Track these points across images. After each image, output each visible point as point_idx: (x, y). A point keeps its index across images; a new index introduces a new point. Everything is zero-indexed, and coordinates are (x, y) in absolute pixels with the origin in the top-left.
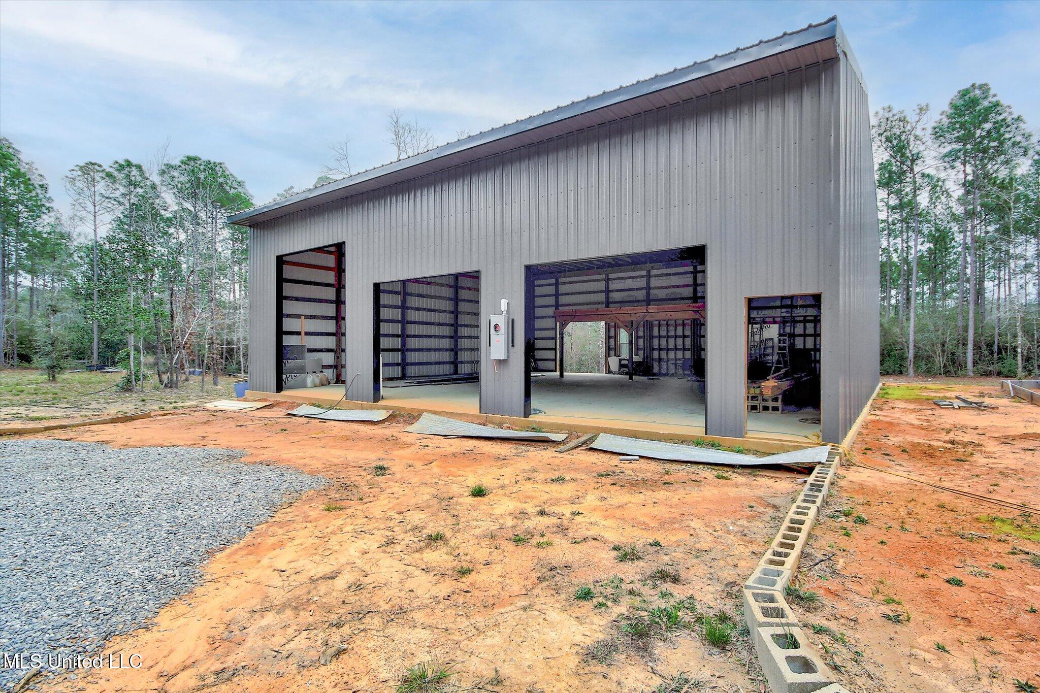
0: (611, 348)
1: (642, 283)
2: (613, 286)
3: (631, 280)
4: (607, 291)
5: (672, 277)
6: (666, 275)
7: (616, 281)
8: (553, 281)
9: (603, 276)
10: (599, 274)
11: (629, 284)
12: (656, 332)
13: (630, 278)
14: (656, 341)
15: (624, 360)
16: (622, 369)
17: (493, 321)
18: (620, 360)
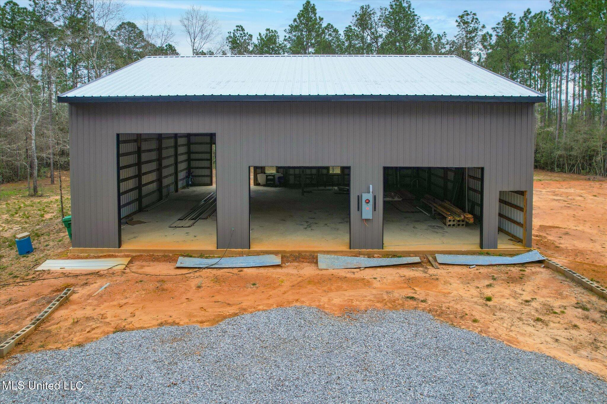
15: (271, 176)
16: (268, 182)
17: (365, 196)
18: (267, 176)
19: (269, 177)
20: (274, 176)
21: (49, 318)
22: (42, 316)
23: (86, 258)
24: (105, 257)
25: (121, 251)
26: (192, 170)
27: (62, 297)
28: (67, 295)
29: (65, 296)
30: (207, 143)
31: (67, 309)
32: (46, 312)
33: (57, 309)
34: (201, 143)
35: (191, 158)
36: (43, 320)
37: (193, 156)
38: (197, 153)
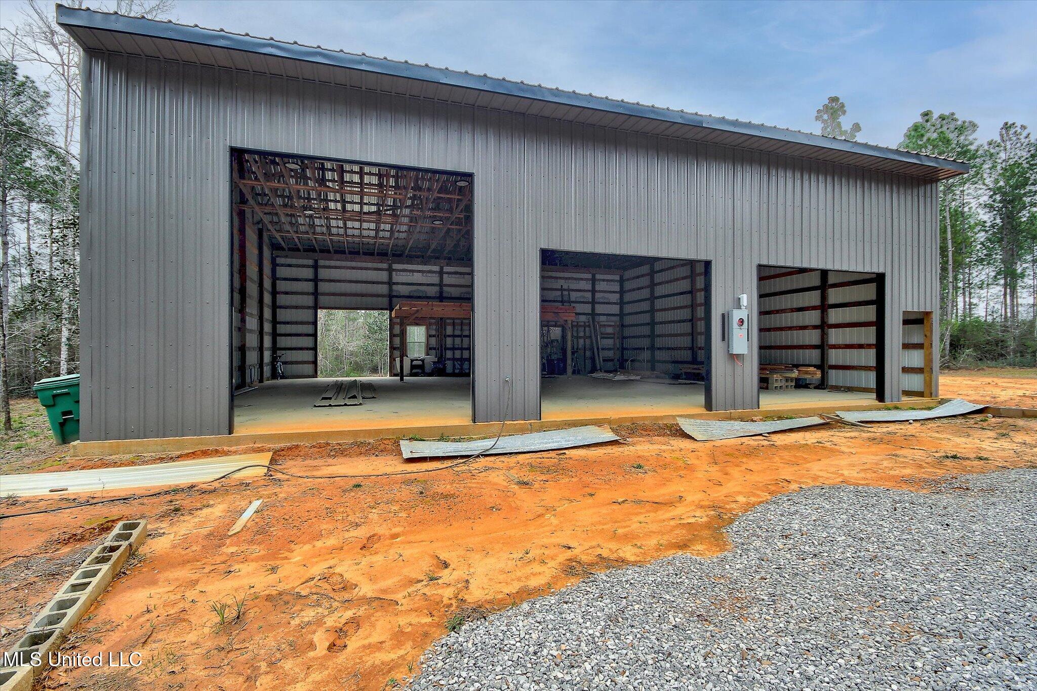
0: (399, 346)
1: (435, 279)
2: (397, 278)
3: (421, 274)
4: (390, 283)
6: (461, 274)
7: (402, 273)
9: (385, 266)
10: (381, 262)
11: (417, 278)
13: (419, 271)
14: (449, 341)
15: (417, 360)
16: (414, 371)
17: (737, 315)
18: (412, 361)
19: (415, 363)
20: (423, 361)
21: (91, 626)
22: (53, 620)
23: (132, 463)
24: (193, 455)
25: (239, 441)
26: (279, 353)
27: (113, 549)
28: (132, 540)
29: (125, 544)
30: (308, 308)
31: (154, 583)
32: (64, 605)
33: (106, 590)
34: (296, 307)
35: (278, 332)
36: (64, 638)
37: (281, 329)
38: (288, 323)
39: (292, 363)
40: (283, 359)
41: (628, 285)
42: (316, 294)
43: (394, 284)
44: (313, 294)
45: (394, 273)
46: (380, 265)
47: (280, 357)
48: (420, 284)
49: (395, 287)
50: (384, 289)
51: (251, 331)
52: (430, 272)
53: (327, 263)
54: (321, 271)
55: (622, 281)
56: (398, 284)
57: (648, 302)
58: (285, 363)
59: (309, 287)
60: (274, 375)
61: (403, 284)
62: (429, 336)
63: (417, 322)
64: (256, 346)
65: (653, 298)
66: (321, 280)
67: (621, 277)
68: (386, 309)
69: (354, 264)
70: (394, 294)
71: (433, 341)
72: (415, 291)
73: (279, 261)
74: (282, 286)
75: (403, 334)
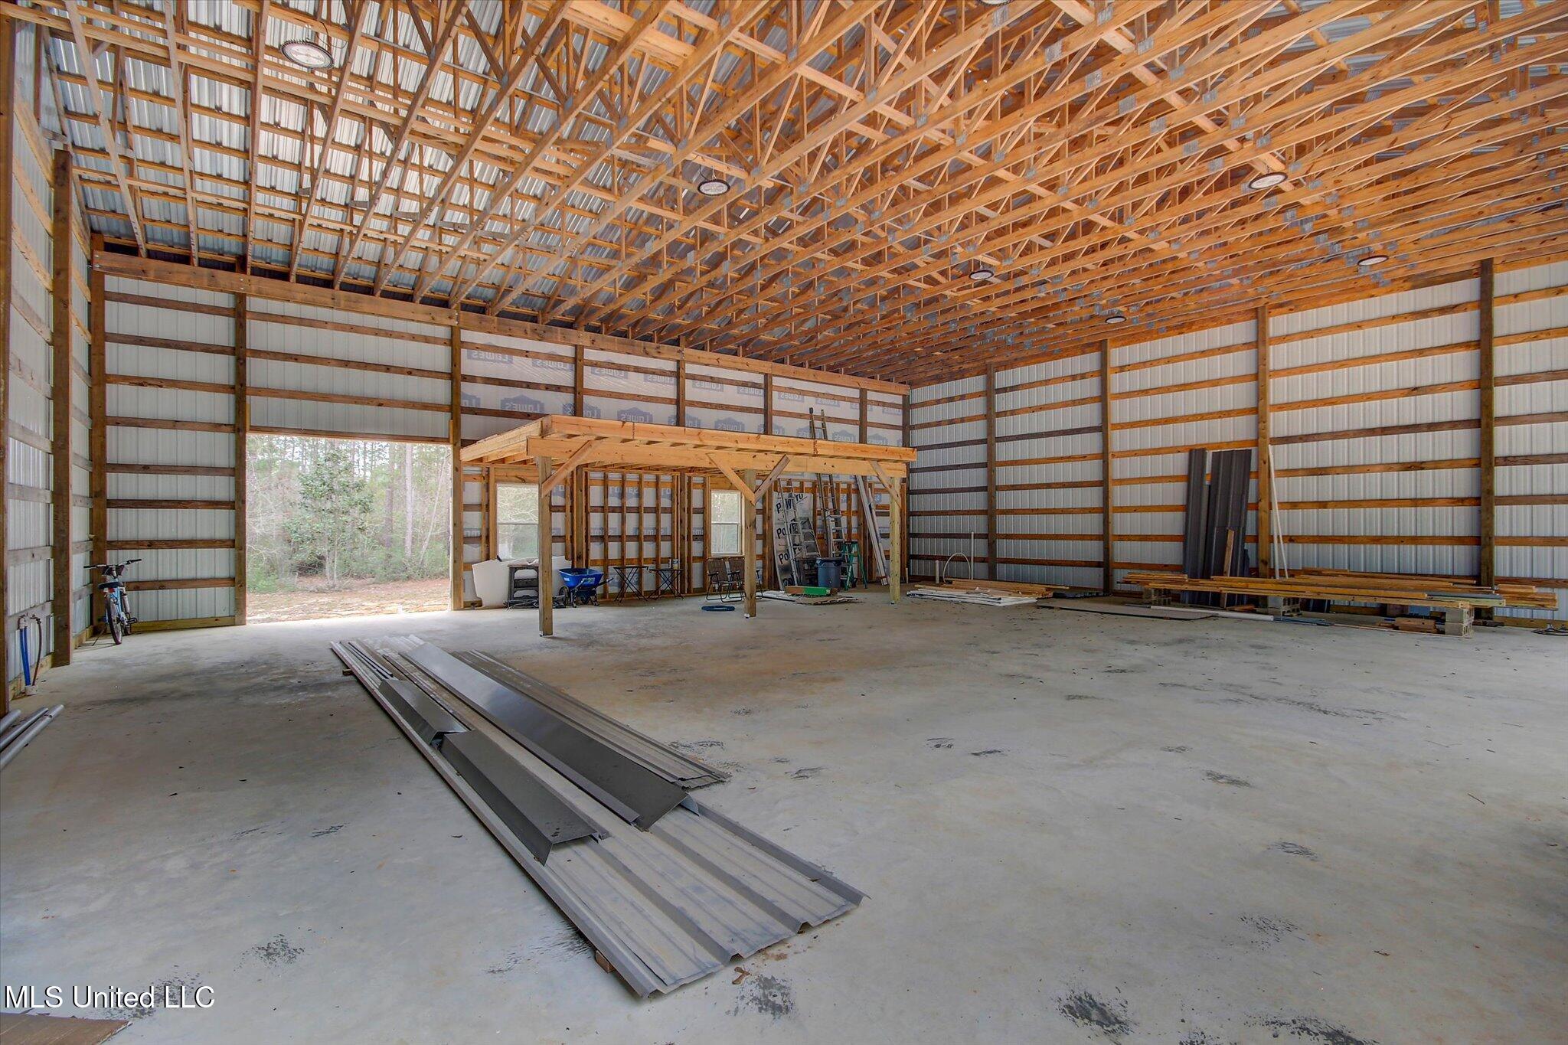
0: (476, 534)
1: (563, 376)
2: (470, 364)
3: (529, 361)
4: (455, 376)
5: (631, 374)
6: (621, 368)
7: (483, 354)
8: (224, 300)
10: (433, 322)
11: (521, 369)
12: (596, 497)
13: (525, 354)
14: (596, 520)
15: (523, 567)
16: (519, 593)
18: (513, 569)
19: (519, 574)
20: (537, 569)
26: (113, 558)
30: (214, 428)
34: (175, 424)
35: (113, 494)
37: (118, 485)
38: (146, 469)
39: (160, 585)
40: (129, 574)
41: (918, 416)
42: (239, 389)
43: (465, 378)
44: (231, 389)
45: (464, 352)
46: (428, 330)
47: (119, 569)
48: (529, 385)
49: (466, 388)
50: (439, 391)
51: (25, 492)
52: (552, 357)
53: (275, 307)
54: (253, 327)
55: (907, 407)
56: (472, 379)
57: (982, 447)
58: (138, 586)
59: (220, 369)
60: (101, 626)
61: (488, 381)
62: (548, 508)
63: (522, 474)
64: (42, 542)
65: (990, 441)
66: (258, 353)
67: (906, 398)
68: (446, 441)
69: (355, 318)
70: (465, 403)
71: (559, 521)
72: (516, 400)
73: (112, 283)
74: (119, 358)
75: (487, 507)
